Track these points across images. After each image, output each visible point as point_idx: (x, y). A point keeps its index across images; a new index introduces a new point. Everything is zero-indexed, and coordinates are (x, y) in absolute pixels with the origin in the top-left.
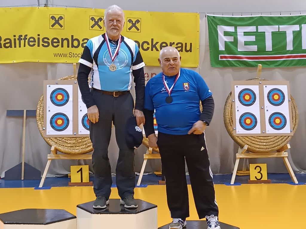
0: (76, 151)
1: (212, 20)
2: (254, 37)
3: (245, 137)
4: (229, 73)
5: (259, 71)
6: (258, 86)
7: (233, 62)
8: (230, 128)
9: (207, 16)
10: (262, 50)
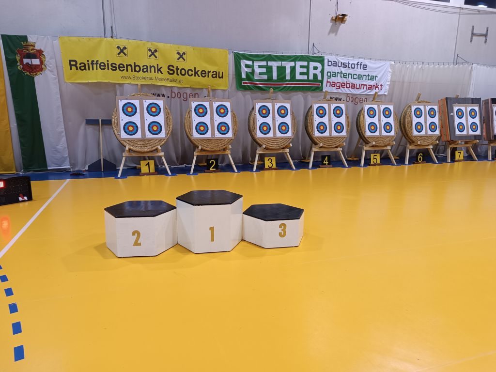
1: (237, 55)
2: (265, 69)
3: (263, 139)
4: (248, 95)
5: (272, 94)
6: (271, 104)
7: (251, 87)
9: (233, 52)
10: (270, 79)
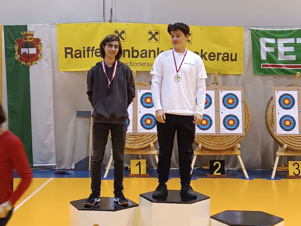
0: (135, 147)
1: (255, 33)
2: (293, 48)
3: (284, 137)
5: (298, 78)
6: (297, 91)
7: (274, 70)
8: (271, 128)
9: (250, 30)
10: (300, 59)
